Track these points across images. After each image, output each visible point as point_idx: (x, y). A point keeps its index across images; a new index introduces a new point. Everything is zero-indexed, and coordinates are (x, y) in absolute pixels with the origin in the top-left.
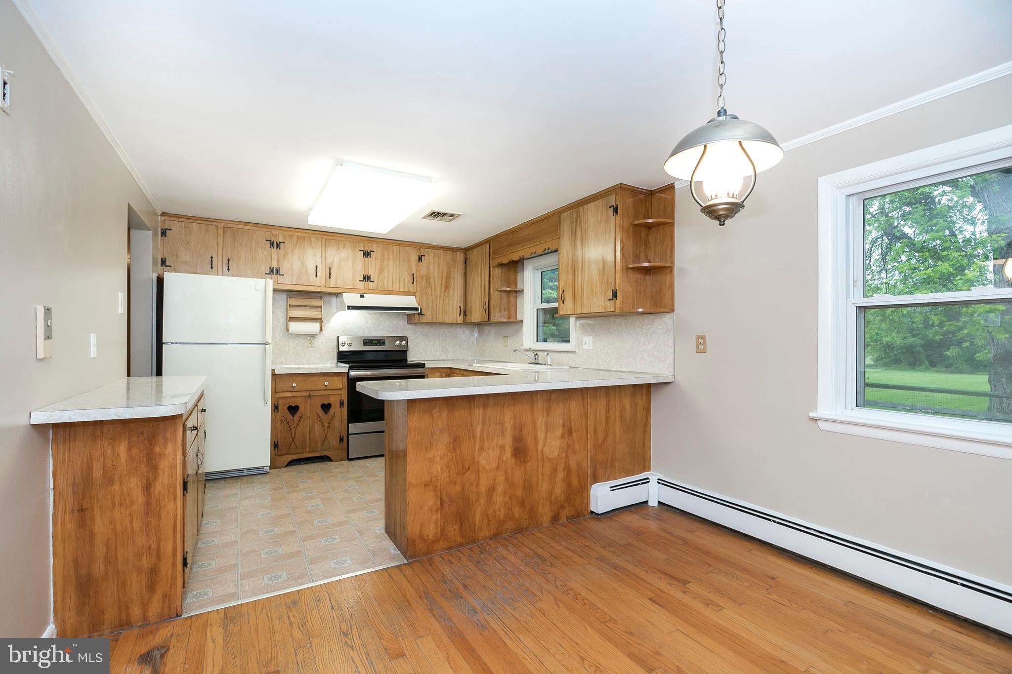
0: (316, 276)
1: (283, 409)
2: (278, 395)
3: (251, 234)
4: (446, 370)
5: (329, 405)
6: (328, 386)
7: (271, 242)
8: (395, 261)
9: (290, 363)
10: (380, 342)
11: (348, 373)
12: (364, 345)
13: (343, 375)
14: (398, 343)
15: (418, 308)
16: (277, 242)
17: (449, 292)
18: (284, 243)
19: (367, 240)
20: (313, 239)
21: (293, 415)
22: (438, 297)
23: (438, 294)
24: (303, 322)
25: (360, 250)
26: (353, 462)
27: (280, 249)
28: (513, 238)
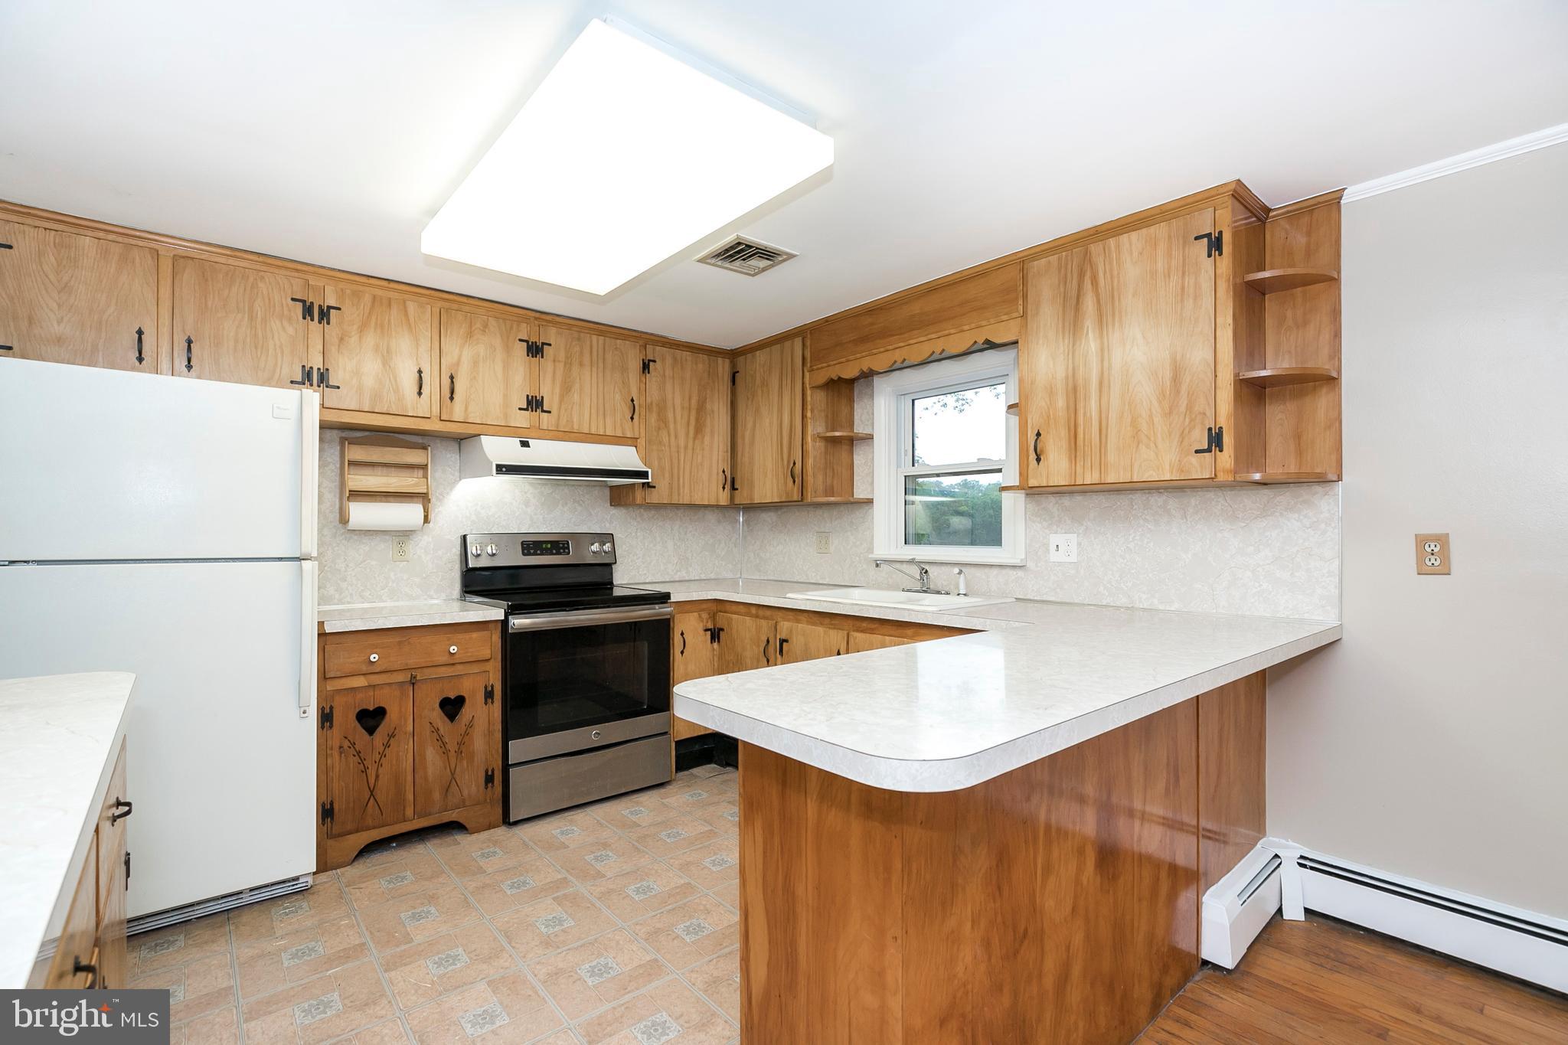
0: (420, 394)
1: (344, 718)
2: (331, 686)
3: (251, 279)
4: (710, 605)
5: (460, 701)
6: (457, 656)
7: (304, 305)
8: (594, 369)
9: (348, 599)
10: (558, 545)
11: (505, 623)
12: (524, 554)
13: (491, 626)
14: (595, 547)
15: (647, 472)
16: (320, 306)
17: (703, 442)
18: (339, 309)
19: (536, 319)
20: (411, 307)
21: (371, 731)
22: (682, 450)
23: (682, 443)
24: (381, 501)
25: (520, 340)
26: (518, 831)
27: (328, 323)
28: (872, 324)
